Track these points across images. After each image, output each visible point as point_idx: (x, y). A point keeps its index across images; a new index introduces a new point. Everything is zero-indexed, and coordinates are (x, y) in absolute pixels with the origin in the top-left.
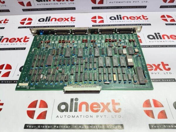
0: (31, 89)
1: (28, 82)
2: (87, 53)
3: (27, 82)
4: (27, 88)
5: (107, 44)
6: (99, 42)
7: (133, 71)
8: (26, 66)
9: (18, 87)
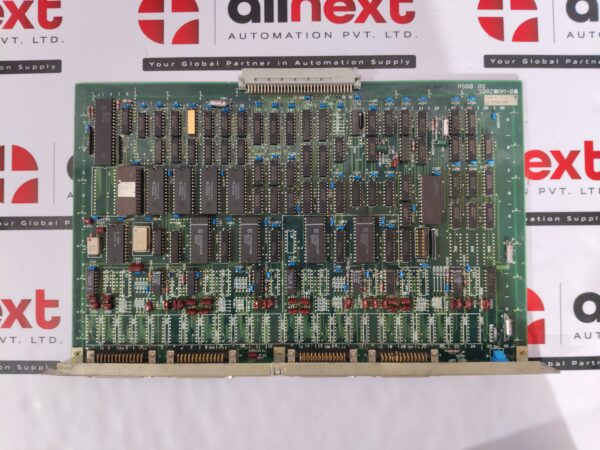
0: (469, 83)
1: (486, 108)
2: (291, 240)
4: (483, 86)
5: (208, 290)
6: (239, 304)
7: (125, 151)
8: (516, 177)
9: (516, 91)
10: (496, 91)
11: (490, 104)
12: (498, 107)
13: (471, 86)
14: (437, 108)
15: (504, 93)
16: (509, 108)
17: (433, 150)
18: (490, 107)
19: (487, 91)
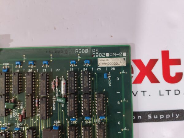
0: (85, 48)
1: (99, 69)
3: (103, 68)
4: (97, 51)
8: (125, 129)
9: (125, 54)
10: (107, 55)
11: (103, 65)
12: (109, 68)
13: (87, 51)
14: (58, 70)
15: (114, 57)
16: (118, 69)
17: (54, 106)
18: (102, 68)
19: (100, 54)
